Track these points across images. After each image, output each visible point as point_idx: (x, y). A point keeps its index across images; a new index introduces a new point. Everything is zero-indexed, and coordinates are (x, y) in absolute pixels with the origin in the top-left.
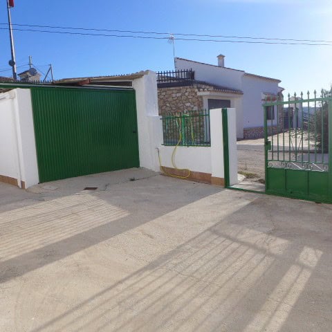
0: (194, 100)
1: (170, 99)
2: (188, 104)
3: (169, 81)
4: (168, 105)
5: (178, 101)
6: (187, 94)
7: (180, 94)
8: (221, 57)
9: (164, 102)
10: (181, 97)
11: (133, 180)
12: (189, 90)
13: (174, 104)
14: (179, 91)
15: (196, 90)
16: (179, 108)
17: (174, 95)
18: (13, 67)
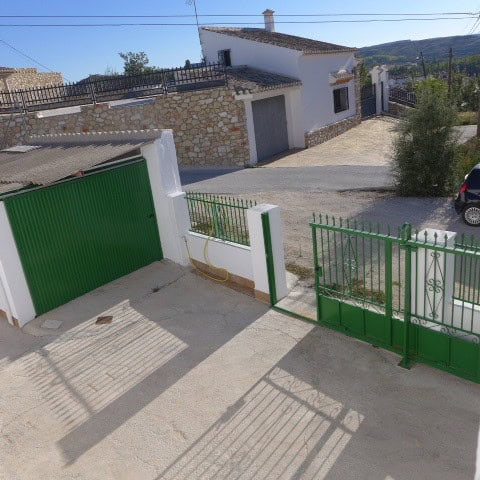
0: (232, 107)
1: (197, 109)
2: (223, 114)
3: (193, 81)
4: (194, 116)
5: (208, 110)
6: (220, 99)
7: (210, 100)
8: (268, 14)
9: (189, 112)
10: (212, 103)
11: (156, 290)
12: (223, 93)
13: (203, 115)
14: (209, 96)
15: (234, 93)
16: (211, 120)
17: (202, 102)
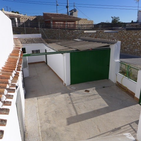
1: (131, 36)
2: (140, 39)
4: (130, 38)
5: (135, 37)
6: (140, 34)
7: (136, 34)
10: (137, 35)
11: (104, 87)
13: (132, 38)
14: (136, 32)
16: (135, 40)
17: (133, 34)
18: (68, 9)
